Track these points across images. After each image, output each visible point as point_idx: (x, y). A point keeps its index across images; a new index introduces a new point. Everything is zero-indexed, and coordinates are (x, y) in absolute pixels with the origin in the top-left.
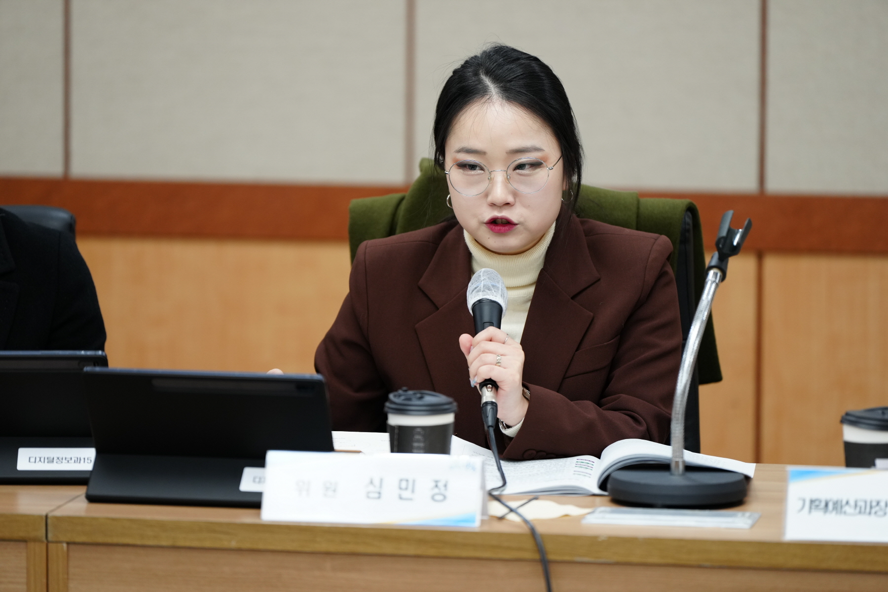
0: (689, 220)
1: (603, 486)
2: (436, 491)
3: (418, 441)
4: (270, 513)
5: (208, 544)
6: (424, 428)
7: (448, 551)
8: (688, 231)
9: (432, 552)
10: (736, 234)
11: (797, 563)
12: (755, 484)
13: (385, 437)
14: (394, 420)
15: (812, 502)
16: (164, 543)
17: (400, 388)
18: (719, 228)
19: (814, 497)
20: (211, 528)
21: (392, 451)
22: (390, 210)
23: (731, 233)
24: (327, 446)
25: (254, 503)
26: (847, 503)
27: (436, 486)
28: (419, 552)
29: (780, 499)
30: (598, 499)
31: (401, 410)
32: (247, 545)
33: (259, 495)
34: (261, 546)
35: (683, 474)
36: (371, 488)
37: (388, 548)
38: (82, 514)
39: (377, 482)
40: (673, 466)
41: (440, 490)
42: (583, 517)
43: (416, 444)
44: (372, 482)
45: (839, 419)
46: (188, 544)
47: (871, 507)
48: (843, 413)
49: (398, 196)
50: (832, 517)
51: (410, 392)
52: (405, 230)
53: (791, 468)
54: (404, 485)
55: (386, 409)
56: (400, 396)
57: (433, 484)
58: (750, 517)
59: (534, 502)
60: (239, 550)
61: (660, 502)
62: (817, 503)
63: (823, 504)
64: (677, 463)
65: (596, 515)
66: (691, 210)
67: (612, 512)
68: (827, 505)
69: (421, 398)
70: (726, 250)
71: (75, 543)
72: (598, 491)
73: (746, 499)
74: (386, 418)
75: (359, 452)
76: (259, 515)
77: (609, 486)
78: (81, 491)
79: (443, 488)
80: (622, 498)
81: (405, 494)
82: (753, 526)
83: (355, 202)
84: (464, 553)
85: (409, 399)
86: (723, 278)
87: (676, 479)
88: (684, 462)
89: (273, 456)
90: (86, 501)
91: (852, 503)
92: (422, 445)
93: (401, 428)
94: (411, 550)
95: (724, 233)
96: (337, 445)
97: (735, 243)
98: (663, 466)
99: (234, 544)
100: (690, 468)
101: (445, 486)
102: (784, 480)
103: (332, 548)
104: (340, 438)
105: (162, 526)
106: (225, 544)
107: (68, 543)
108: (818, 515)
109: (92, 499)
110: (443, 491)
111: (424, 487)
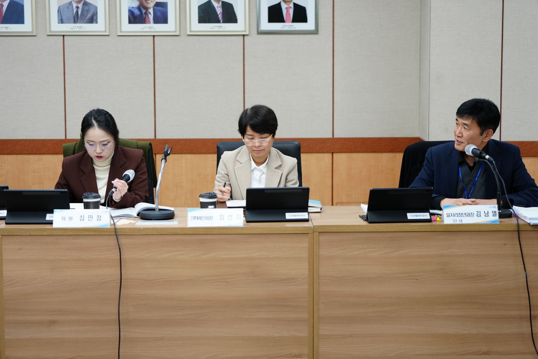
0: (150, 147)
1: (138, 215)
2: (98, 218)
3: (92, 205)
4: (55, 225)
6: (93, 202)
7: (102, 233)
8: (150, 150)
9: (98, 234)
10: (168, 151)
11: (191, 233)
12: (175, 213)
13: (82, 204)
14: (85, 200)
15: (194, 217)
16: (27, 234)
17: (86, 192)
18: (164, 149)
19: (195, 216)
20: (40, 230)
21: (85, 208)
22: (73, 147)
24: (68, 208)
25: (51, 223)
26: (203, 217)
27: (98, 217)
28: (94, 234)
29: (186, 217)
30: (137, 218)
31: (87, 198)
32: (49, 234)
33: (52, 221)
34: (53, 234)
35: (158, 211)
36: (81, 218)
37: (86, 233)
38: (4, 228)
39: (83, 216)
40: (156, 209)
41: (99, 218)
42: (135, 223)
43: (91, 206)
44: (81, 216)
45: (199, 196)
46: (34, 234)
47: (209, 218)
48: (200, 195)
49: (75, 143)
50: (199, 221)
51: (89, 193)
52: (78, 152)
53: (188, 209)
54: (90, 217)
55: (83, 197)
56: (86, 194)
57: (97, 216)
58: (177, 221)
59: (121, 220)
60: (47, 235)
61: (154, 219)
62: (195, 217)
63: (197, 218)
64: (157, 208)
65: (138, 222)
66: (150, 144)
67: (142, 222)
68: (198, 218)
69: (91, 194)
70: (166, 155)
71: (3, 235)
72: (137, 216)
73: (175, 217)
74: (83, 200)
75: (75, 209)
76: (52, 226)
77: (140, 215)
78: (4, 222)
79: (100, 217)
80: (143, 218)
81: (90, 219)
82: (178, 224)
83: (64, 145)
84: (106, 234)
85: (89, 195)
86: (166, 162)
87: (157, 213)
88: (158, 208)
89: (55, 210)
90: (5, 224)
91: (204, 217)
92: (92, 206)
93: (87, 202)
94: (93, 233)
95: (166, 150)
96: (71, 207)
97: (169, 153)
98: (153, 210)
99: (46, 234)
100: (160, 210)
101: (101, 217)
102: (186, 211)
103: (72, 234)
104: (72, 205)
105: (27, 230)
106: (44, 234)
107: (2, 235)
108: (196, 220)
109: (7, 224)
110: (100, 218)
111: (95, 217)
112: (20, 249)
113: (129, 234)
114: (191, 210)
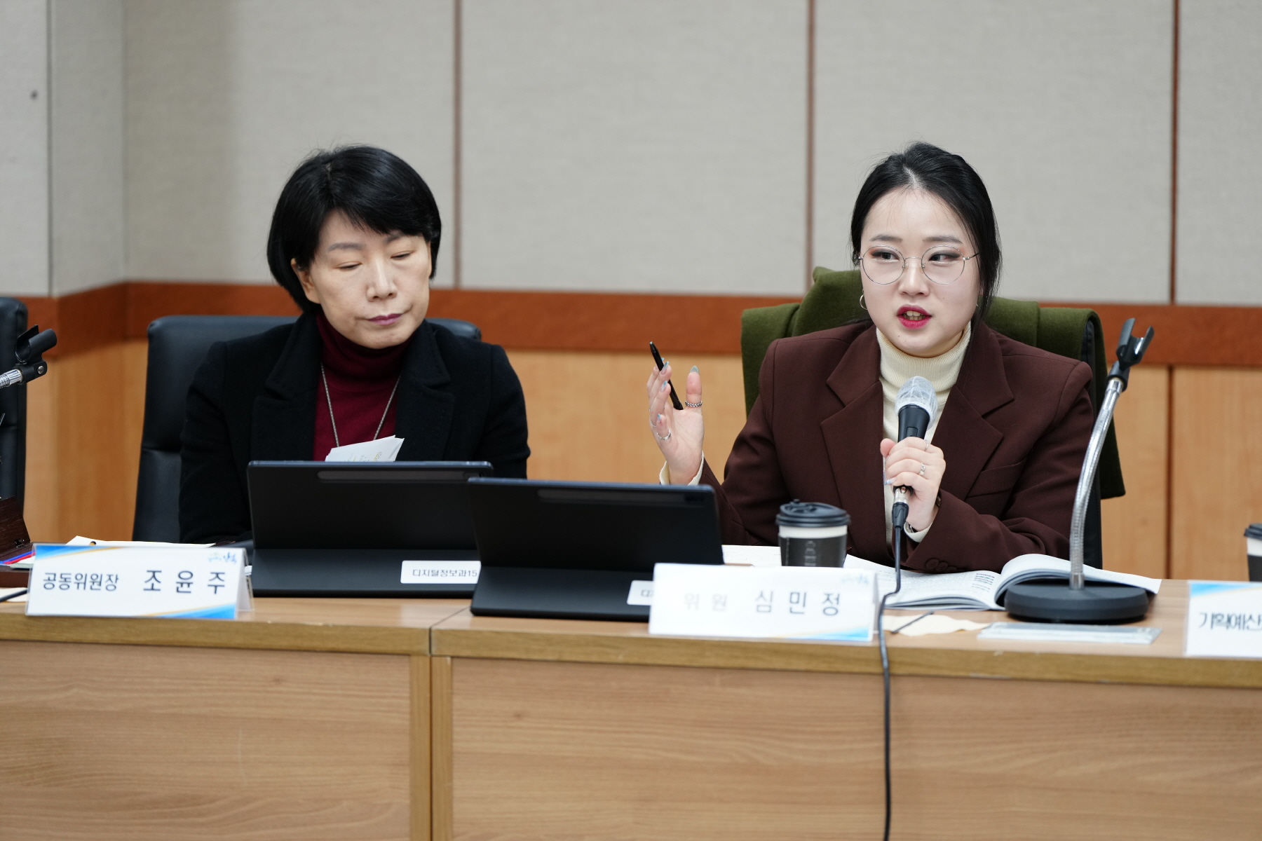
0: (1091, 330)
1: (1000, 600)
2: (828, 604)
3: (810, 554)
4: (659, 626)
5: (594, 658)
6: (816, 541)
7: (839, 666)
8: (1090, 341)
9: (823, 667)
10: (1138, 343)
11: (1198, 679)
12: (1159, 600)
13: (775, 551)
14: (786, 532)
15: (1214, 616)
16: (550, 658)
17: (792, 500)
18: (1120, 336)
19: (1216, 612)
20: (598, 642)
21: (783, 564)
22: (783, 320)
23: (1133, 341)
24: (718, 560)
25: (641, 616)
26: (1251, 617)
27: (828, 599)
28: (810, 667)
29: (1181, 615)
30: (995, 614)
31: (793, 523)
32: (632, 660)
33: (648, 608)
34: (649, 661)
35: (1082, 589)
36: (761, 601)
37: (778, 663)
38: (467, 627)
39: (767, 595)
40: (1072, 580)
41: (832, 604)
42: (979, 631)
43: (807, 557)
44: (762, 595)
45: (1243, 532)
46: (574, 658)
48: (1247, 526)
49: (793, 305)
50: (1234, 632)
51: (803, 504)
53: (1191, 582)
54: (795, 598)
55: (777, 522)
56: (791, 508)
57: (826, 597)
58: (1150, 632)
59: (930, 617)
60: (626, 665)
61: (1058, 617)
62: (1219, 618)
63: (1225, 619)
64: (1076, 577)
65: (992, 630)
66: (1093, 319)
67: (1009, 627)
68: (1229, 620)
69: (813, 510)
70: (1127, 359)
71: (458, 657)
72: (995, 606)
73: (1147, 614)
74: (778, 531)
76: (647, 629)
77: (1006, 601)
78: (465, 605)
79: (835, 602)
80: (1019, 613)
81: (797, 608)
82: (1153, 642)
83: (748, 312)
84: (856, 669)
85: (801, 511)
86: (1124, 388)
87: (1075, 594)
88: (1083, 576)
89: (660, 569)
90: (470, 614)
91: (1255, 618)
92: (814, 558)
93: (792, 540)
94: (802, 665)
95: (1125, 341)
96: (726, 559)
97: (1137, 352)
98: (1062, 581)
99: (621, 659)
100: (1089, 583)
101: (838, 599)
102: (1185, 595)
103: (721, 663)
104: (729, 551)
105: (549, 640)
106: (613, 659)
107: (452, 657)
108: (1220, 630)
109: (477, 613)
110: (835, 604)
111: (816, 600)
112: (518, 716)
113: (946, 673)
114: (1203, 588)
